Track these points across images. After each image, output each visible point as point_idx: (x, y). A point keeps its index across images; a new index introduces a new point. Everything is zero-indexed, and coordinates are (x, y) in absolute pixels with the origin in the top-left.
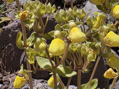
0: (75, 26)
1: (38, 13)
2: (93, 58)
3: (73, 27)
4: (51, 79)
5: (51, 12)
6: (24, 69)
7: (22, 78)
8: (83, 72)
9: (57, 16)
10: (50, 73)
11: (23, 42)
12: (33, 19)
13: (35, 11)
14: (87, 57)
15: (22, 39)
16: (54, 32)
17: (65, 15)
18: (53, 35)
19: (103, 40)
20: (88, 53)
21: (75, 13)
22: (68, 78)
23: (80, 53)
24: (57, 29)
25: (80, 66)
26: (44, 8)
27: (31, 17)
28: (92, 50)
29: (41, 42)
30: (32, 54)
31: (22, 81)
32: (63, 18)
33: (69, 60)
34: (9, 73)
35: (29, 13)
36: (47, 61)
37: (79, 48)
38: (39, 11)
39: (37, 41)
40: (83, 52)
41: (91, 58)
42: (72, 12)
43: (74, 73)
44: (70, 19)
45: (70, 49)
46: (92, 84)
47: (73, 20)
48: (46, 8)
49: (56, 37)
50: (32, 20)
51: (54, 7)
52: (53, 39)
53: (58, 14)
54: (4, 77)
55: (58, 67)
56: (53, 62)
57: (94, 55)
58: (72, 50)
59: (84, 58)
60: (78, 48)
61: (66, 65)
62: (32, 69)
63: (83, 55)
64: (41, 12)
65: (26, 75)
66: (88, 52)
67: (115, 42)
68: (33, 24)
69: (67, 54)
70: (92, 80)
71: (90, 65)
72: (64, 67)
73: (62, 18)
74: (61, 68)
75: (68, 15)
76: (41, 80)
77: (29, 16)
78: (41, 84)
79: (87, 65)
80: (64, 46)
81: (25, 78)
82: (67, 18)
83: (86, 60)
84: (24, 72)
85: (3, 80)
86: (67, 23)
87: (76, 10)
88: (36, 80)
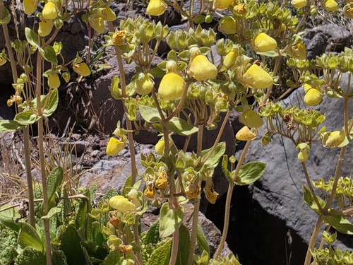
0: (199, 54)
1: (142, 35)
2: (224, 107)
3: (196, 55)
4: (161, 143)
5: (162, 35)
6: (121, 127)
7: (119, 141)
8: (208, 128)
9: (171, 38)
10: (159, 133)
11: (120, 90)
12: (134, 43)
13: (137, 31)
14: (214, 106)
15: (120, 87)
16: (166, 63)
17: (183, 37)
18: (165, 67)
19: (242, 78)
20: (215, 100)
21: (198, 36)
22: (185, 137)
23: (204, 100)
24: (171, 58)
25: (203, 120)
26: (151, 28)
27: (131, 40)
28: (223, 94)
29: (146, 78)
30: (133, 106)
31: (119, 145)
32: (181, 42)
33: (188, 112)
34: (108, 136)
35: (128, 34)
36: (155, 112)
37: (203, 93)
38: (143, 32)
39: (140, 78)
40: (208, 99)
41: (221, 107)
42: (194, 35)
43: (195, 130)
44: (192, 42)
45: (189, 94)
46: (218, 150)
47: (196, 45)
48: (154, 29)
49: (170, 71)
50: (132, 45)
51: (166, 29)
52: (164, 73)
53: (173, 35)
54: (101, 141)
55: (172, 120)
56: (164, 114)
57: (225, 102)
58: (192, 96)
59: (209, 108)
60: (201, 93)
61: (182, 117)
62: (133, 128)
63: (209, 103)
64: (147, 34)
65: (125, 137)
66: (216, 98)
67: (261, 81)
68: (133, 51)
69: (185, 102)
70: (217, 144)
71: (218, 118)
72: (180, 120)
73: (178, 42)
74: (176, 121)
75: (188, 37)
76: (149, 145)
77: (128, 39)
78: (149, 150)
79: (214, 118)
80: (182, 85)
81: (122, 141)
82: (187, 42)
83: (214, 110)
84: (121, 132)
85: (100, 144)
86: (187, 48)
87: (200, 31)
88: (142, 146)
